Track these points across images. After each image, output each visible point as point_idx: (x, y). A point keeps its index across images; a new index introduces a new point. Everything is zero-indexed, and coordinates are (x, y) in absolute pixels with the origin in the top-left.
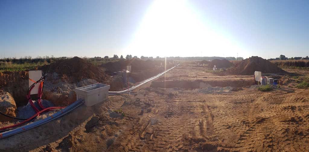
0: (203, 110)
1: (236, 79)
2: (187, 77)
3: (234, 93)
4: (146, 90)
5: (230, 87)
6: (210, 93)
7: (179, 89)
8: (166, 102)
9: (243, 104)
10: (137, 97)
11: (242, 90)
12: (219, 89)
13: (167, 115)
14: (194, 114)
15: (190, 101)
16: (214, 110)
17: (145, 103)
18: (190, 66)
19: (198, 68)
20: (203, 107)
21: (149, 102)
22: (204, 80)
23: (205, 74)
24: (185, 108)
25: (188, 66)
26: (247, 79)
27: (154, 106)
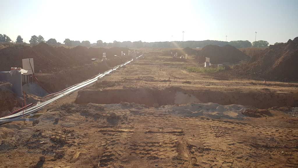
0: (177, 154)
1: (253, 87)
2: (152, 81)
3: (249, 120)
4: (62, 110)
5: (240, 106)
6: (196, 116)
7: (131, 106)
8: (100, 134)
9: (275, 151)
10: (37, 127)
11: (270, 115)
12: (214, 109)
13: (97, 162)
14: (157, 160)
15: (152, 131)
16: (202, 156)
17: (52, 140)
18: (160, 59)
19: (174, 63)
20: (177, 146)
21: (63, 136)
22: (184, 88)
23: (187, 75)
24: (140, 146)
25: (158, 59)
26: (280, 90)
27: (72, 145)
